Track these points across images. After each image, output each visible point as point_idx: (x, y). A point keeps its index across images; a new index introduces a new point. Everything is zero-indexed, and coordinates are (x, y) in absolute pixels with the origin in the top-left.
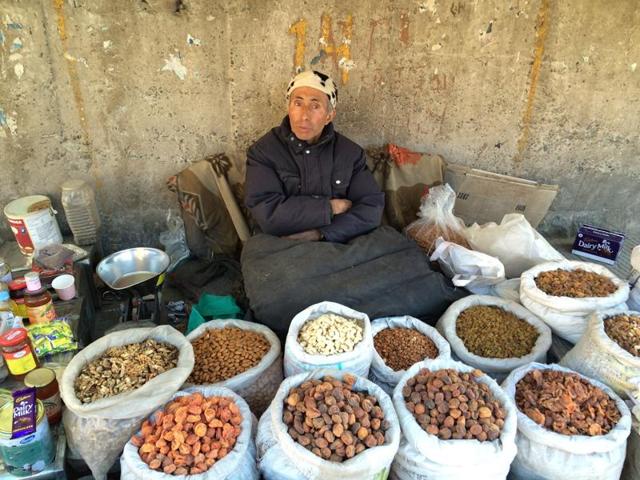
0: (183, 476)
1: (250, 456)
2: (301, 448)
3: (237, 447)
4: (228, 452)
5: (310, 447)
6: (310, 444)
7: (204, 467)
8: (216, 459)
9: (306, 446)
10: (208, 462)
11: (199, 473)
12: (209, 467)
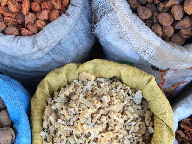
0: (13, 36)
1: (86, 21)
2: (140, 22)
3: (70, 10)
4: (60, 15)
5: (151, 23)
6: (151, 19)
7: (33, 29)
8: (48, 22)
9: (145, 21)
10: (38, 24)
11: (29, 35)
12: (39, 30)
